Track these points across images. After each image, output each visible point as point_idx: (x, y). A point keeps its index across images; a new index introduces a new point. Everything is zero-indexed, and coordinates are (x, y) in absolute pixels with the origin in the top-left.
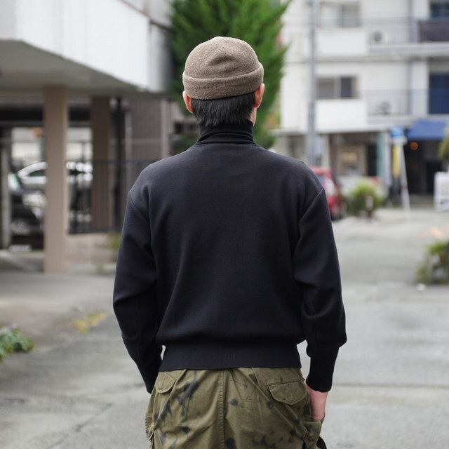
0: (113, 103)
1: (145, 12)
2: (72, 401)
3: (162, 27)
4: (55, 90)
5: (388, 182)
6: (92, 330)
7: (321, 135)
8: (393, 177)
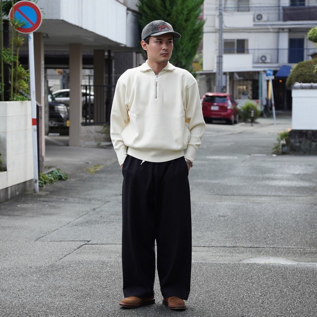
0: (106, 54)
1: (124, 4)
2: (90, 200)
3: (133, 11)
4: (75, 46)
5: (265, 103)
6: (97, 172)
7: (225, 74)
8: (267, 100)
